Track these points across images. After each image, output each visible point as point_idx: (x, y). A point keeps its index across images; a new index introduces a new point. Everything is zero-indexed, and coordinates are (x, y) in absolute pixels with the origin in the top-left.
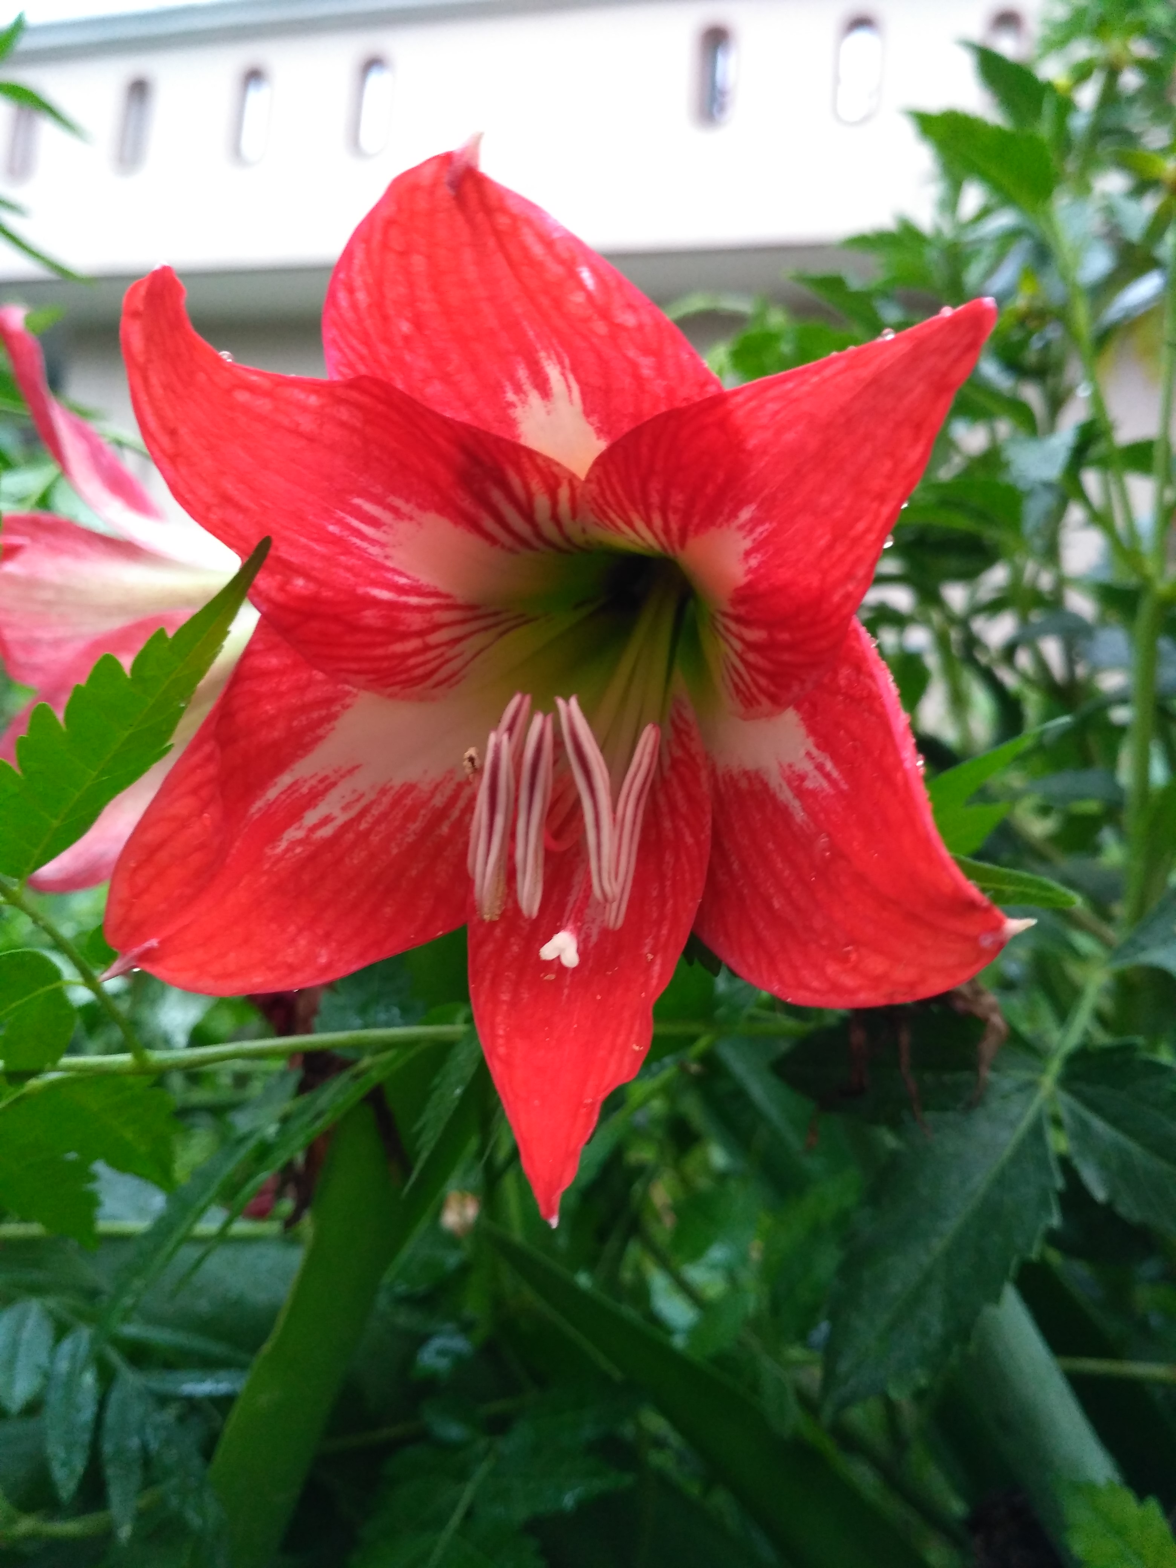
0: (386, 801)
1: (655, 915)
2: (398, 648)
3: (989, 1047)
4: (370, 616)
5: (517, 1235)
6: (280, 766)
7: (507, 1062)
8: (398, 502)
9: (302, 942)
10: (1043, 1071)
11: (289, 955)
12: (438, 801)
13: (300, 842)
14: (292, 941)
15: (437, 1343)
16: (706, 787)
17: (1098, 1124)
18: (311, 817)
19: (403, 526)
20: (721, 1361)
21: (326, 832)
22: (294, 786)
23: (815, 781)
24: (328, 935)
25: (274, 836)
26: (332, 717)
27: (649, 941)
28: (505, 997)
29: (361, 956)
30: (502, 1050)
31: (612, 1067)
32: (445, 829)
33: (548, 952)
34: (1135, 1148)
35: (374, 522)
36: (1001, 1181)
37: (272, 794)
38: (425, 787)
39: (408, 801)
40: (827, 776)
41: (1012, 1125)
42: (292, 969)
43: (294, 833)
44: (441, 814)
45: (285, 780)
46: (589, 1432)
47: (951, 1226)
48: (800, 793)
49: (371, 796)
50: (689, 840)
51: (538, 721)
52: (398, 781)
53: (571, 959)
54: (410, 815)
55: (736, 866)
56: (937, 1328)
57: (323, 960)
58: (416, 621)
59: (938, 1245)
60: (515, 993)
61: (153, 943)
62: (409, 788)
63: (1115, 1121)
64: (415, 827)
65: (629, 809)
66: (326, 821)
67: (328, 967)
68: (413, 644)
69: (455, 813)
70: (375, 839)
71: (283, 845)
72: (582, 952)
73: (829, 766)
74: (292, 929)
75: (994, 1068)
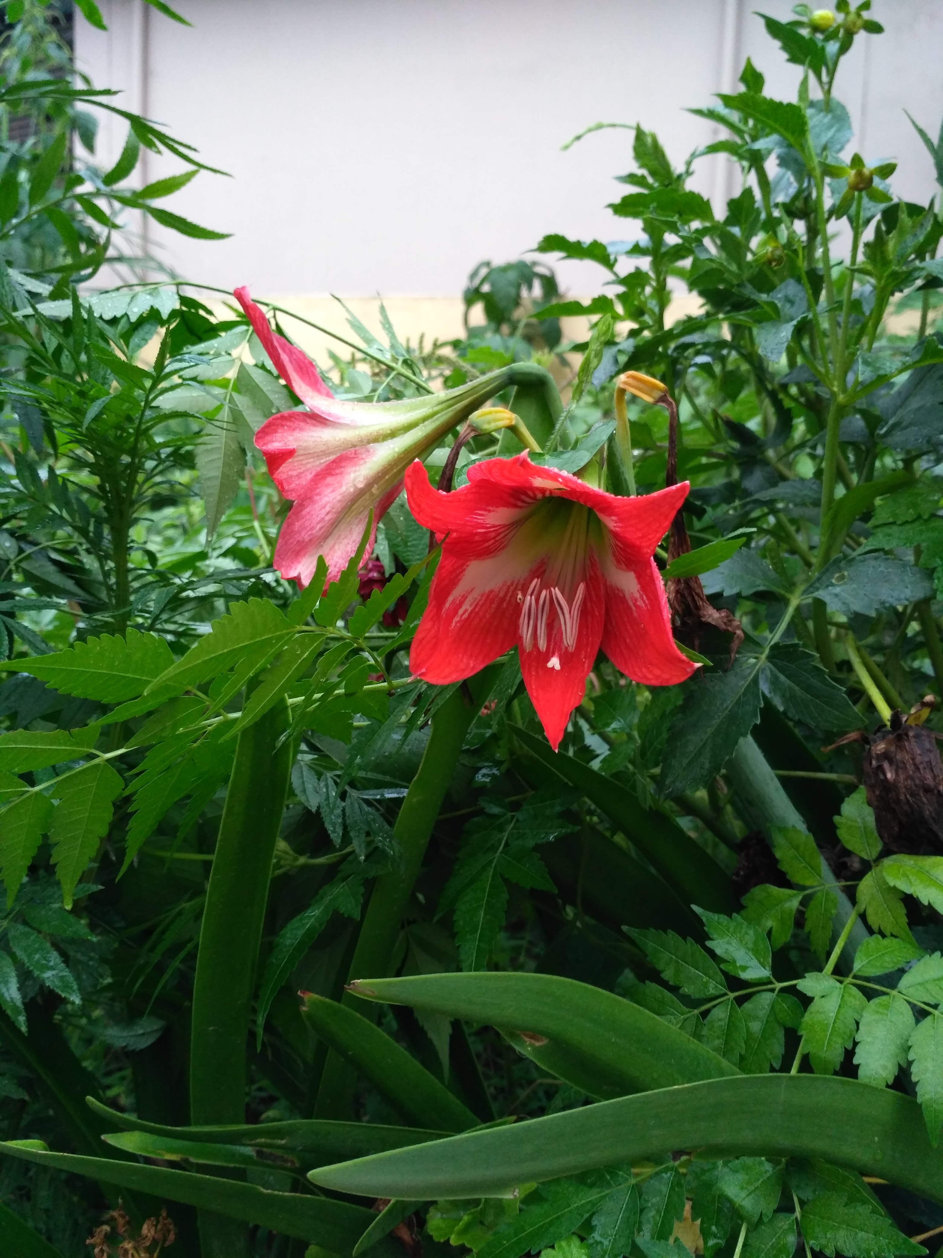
0: (483, 598)
1: (585, 642)
2: (487, 544)
3: (735, 645)
4: (477, 538)
5: (520, 724)
6: (448, 594)
7: (537, 699)
8: (491, 508)
9: (465, 660)
10: (762, 653)
11: (462, 666)
12: (501, 594)
13: (459, 622)
14: (462, 661)
15: (484, 771)
16: (603, 592)
17: (782, 678)
18: (461, 612)
19: (492, 514)
20: (617, 775)
21: (466, 615)
22: (453, 602)
23: (640, 603)
24: (471, 655)
25: (450, 622)
26: (464, 570)
27: (583, 653)
28: (533, 673)
29: (483, 661)
30: (535, 694)
31: (573, 700)
32: (505, 605)
33: (550, 665)
34: (796, 688)
35: (482, 515)
36: (739, 703)
37: (447, 605)
38: (497, 590)
39: (491, 597)
40: (644, 602)
41: (745, 678)
42: (463, 671)
43: (456, 619)
44: (503, 600)
45: (450, 599)
46: (558, 809)
47: (716, 722)
48: (635, 605)
49: (479, 598)
50: (597, 613)
51: (544, 593)
52: (487, 589)
53: (558, 667)
54: (492, 602)
55: (614, 623)
56: (707, 765)
57: (472, 665)
58: (493, 535)
59: (710, 730)
60: (537, 672)
61: (424, 670)
62: (491, 592)
63: (788, 677)
64: (494, 606)
65: (575, 612)
66: (466, 611)
67: (474, 668)
68: (492, 541)
69: (508, 598)
70: (481, 613)
71: (454, 624)
72: (561, 664)
73: (645, 598)
74: (461, 655)
75: (738, 652)
